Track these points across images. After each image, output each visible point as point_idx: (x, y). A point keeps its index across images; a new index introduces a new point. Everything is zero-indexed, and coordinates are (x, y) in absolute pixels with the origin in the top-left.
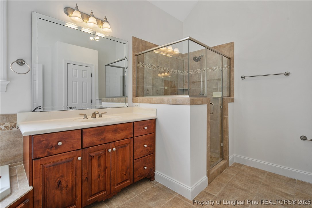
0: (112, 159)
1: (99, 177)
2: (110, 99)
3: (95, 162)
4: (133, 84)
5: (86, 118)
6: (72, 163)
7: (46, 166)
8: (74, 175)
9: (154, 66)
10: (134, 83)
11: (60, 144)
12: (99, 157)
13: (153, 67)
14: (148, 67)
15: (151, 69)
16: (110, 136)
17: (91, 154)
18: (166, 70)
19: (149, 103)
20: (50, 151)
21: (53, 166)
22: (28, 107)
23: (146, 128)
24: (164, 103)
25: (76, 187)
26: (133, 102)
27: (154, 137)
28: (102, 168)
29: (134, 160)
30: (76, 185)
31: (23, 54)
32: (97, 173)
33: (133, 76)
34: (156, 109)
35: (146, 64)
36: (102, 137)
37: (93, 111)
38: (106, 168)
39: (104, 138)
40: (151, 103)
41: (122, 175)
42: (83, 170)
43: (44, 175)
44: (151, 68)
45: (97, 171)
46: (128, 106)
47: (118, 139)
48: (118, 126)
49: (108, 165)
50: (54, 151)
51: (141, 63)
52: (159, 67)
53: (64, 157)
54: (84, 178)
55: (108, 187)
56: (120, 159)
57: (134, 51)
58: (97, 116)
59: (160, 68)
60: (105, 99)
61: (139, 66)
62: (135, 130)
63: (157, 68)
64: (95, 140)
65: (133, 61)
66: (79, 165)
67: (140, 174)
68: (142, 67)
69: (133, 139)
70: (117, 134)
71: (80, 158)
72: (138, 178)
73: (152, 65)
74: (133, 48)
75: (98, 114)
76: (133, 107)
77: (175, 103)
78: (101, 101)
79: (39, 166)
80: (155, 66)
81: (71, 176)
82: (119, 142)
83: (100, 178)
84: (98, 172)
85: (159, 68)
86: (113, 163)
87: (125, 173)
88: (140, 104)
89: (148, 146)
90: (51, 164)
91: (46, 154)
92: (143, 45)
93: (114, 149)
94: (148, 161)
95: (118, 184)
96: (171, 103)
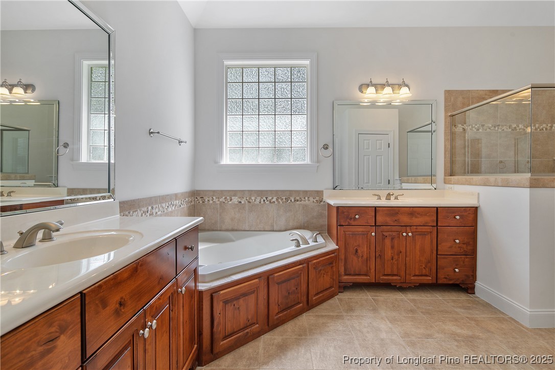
0: (408, 245)
1: (392, 259)
2: (413, 178)
3: (388, 242)
4: (445, 158)
5: (380, 199)
6: (367, 236)
7: (347, 233)
8: (368, 248)
9: (488, 126)
10: (447, 155)
11: (357, 217)
12: (392, 239)
13: (485, 128)
14: (474, 129)
15: (480, 132)
16: (405, 219)
17: (384, 233)
18: (517, 128)
19: (468, 184)
20: (350, 222)
21: (352, 234)
22: (331, 186)
23: (458, 217)
24: (490, 185)
25: (370, 260)
26: (445, 183)
27: (474, 232)
28: (396, 251)
29: (437, 255)
30: (370, 257)
31: (327, 139)
32: (390, 254)
33: (445, 146)
34: (479, 194)
35: (469, 126)
36: (396, 218)
37: (388, 192)
38: (401, 252)
39: (399, 219)
40: (470, 184)
41: (421, 267)
42: (377, 247)
43: (345, 241)
44: (480, 130)
45: (390, 252)
46: (435, 189)
47: (415, 224)
48: (415, 209)
49: (403, 251)
50: (352, 222)
51: (460, 125)
52: (499, 125)
53: (361, 229)
54: (377, 255)
55: (403, 273)
56: (418, 247)
57: (446, 111)
58: (392, 198)
59: (503, 126)
60: (405, 178)
61: (456, 130)
62: (439, 217)
63: (495, 127)
64: (389, 220)
65: (445, 125)
66: (373, 240)
67: (448, 275)
68: (461, 130)
69: (437, 228)
70: (413, 218)
71: (373, 234)
72: (445, 280)
73: (483, 126)
74: (445, 107)
75: (392, 195)
76: (444, 189)
77: (506, 184)
78: (402, 182)
79: (342, 232)
80: (491, 125)
81: (366, 248)
82: (416, 228)
83: (394, 261)
84: (392, 253)
85: (498, 128)
86: (408, 249)
87: (424, 266)
88: (456, 186)
89: (461, 243)
90: (351, 233)
91: (347, 224)
92: (463, 98)
93: (410, 234)
94: (462, 263)
95: (415, 275)
96: (500, 184)
